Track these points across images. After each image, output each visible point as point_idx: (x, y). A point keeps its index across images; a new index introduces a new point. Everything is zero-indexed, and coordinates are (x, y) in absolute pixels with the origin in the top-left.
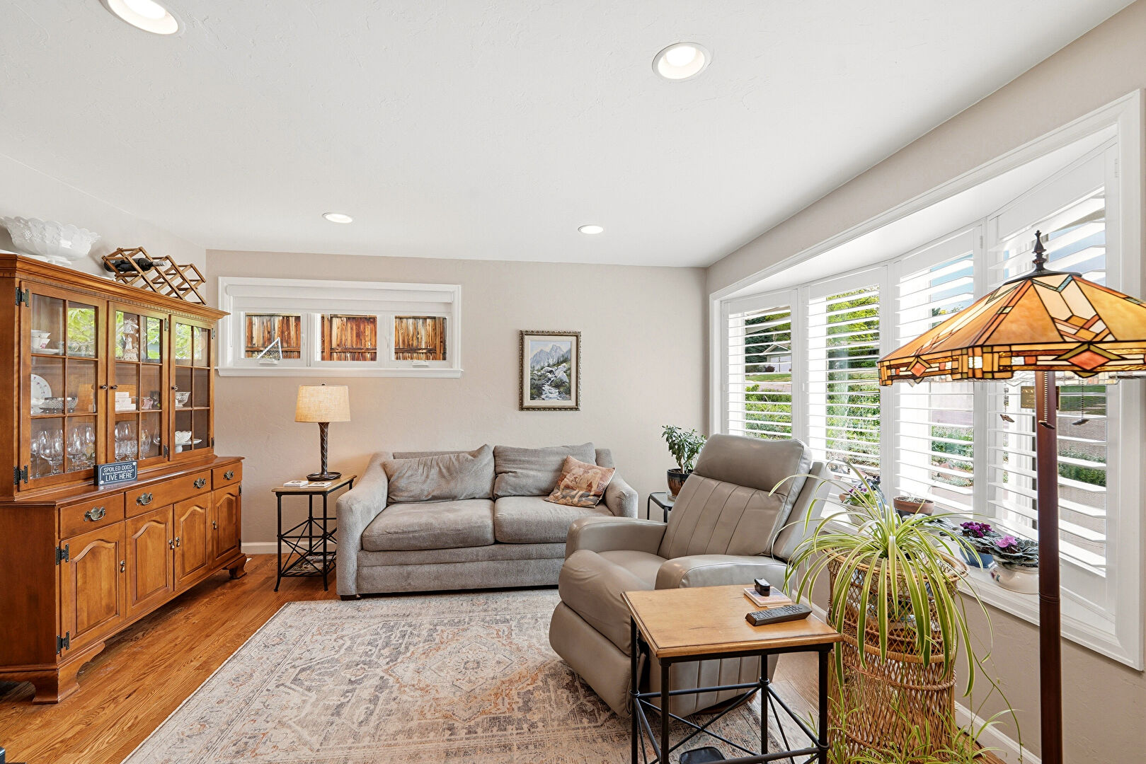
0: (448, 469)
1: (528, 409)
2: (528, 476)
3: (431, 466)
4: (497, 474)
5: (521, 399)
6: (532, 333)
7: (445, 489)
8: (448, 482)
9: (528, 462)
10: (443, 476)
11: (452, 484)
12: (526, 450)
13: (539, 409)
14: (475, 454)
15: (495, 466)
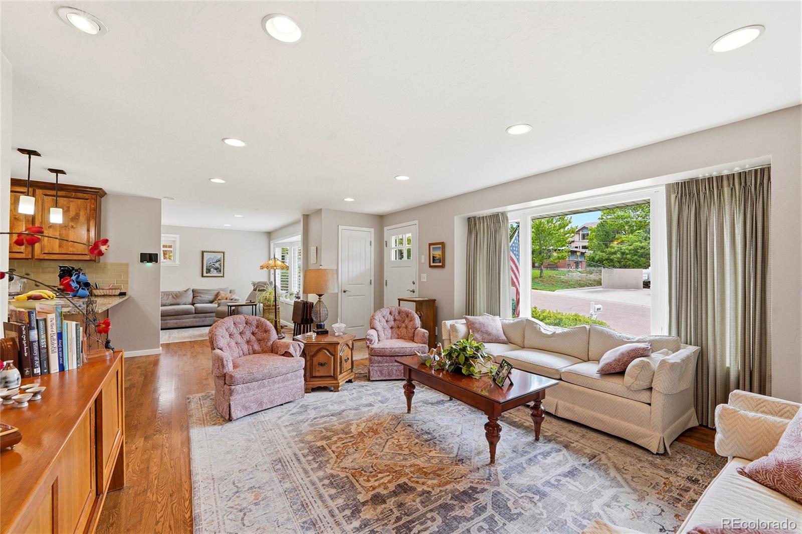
0: (176, 296)
1: (205, 277)
2: (205, 297)
3: (169, 295)
4: (194, 297)
5: (202, 273)
6: (207, 252)
7: (175, 301)
8: (176, 300)
9: (205, 293)
10: (174, 298)
11: (178, 300)
12: (205, 290)
13: (209, 277)
14: (185, 291)
15: (193, 295)
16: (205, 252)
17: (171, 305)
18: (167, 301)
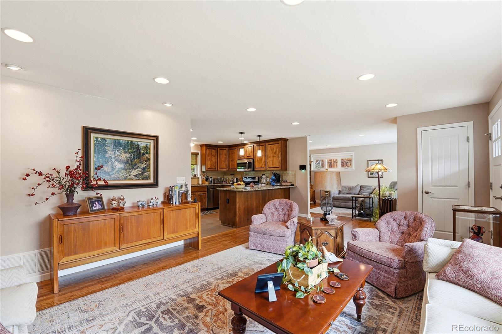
0: (350, 189)
1: (370, 177)
2: (366, 191)
3: (347, 188)
4: (360, 190)
5: (368, 175)
6: (371, 161)
7: (349, 192)
8: (350, 191)
9: (367, 188)
10: (349, 190)
11: (351, 191)
12: (367, 186)
13: (372, 177)
14: (355, 186)
15: (360, 189)
16: (369, 161)
17: (347, 194)
18: (346, 192)
